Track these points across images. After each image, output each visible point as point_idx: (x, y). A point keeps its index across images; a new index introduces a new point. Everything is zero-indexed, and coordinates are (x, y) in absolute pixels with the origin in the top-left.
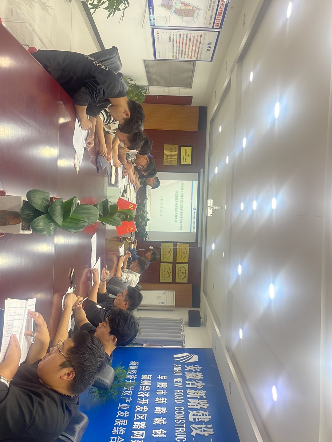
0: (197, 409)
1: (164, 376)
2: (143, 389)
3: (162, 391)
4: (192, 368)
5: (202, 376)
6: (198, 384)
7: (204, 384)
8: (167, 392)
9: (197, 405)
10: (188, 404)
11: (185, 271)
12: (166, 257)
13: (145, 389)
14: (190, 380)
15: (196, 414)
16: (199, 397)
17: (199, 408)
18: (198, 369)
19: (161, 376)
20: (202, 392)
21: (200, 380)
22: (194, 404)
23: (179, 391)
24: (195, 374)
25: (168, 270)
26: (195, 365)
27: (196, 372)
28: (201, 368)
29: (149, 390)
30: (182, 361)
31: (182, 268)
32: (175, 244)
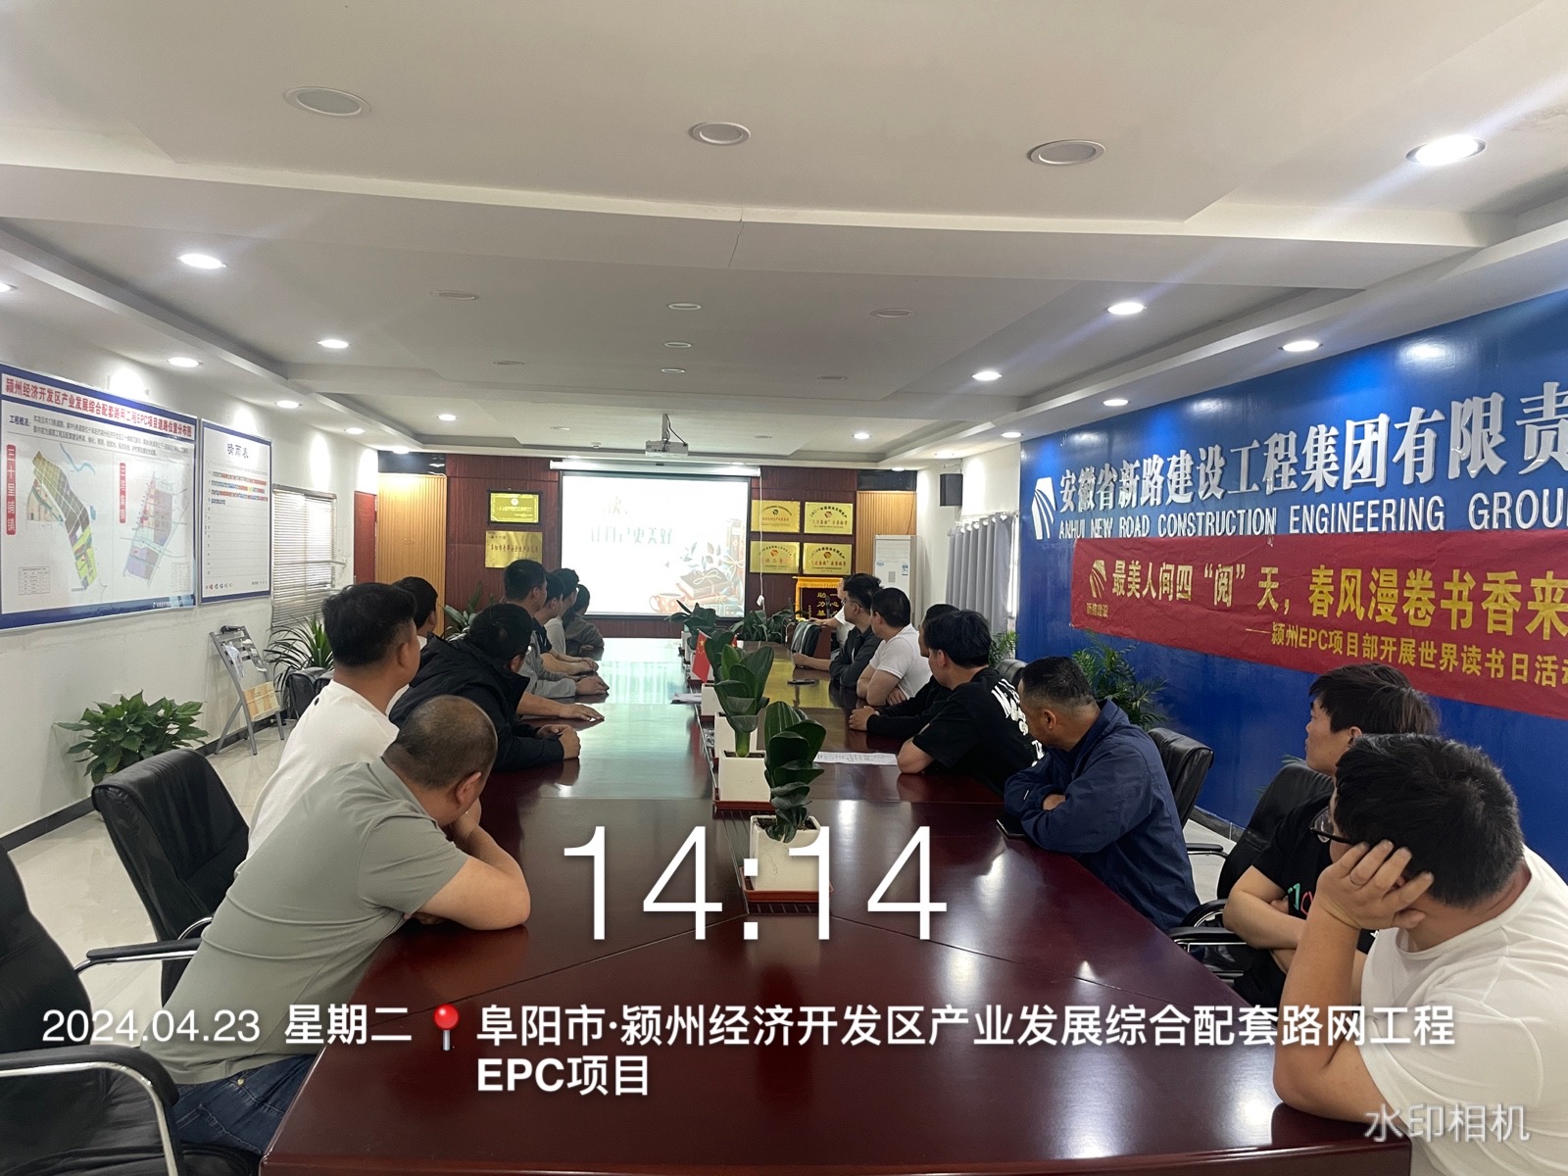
0: (1164, 483)
4: (1067, 492)
5: (1087, 469)
6: (1107, 479)
7: (1107, 467)
9: (1156, 484)
10: (1152, 504)
11: (822, 509)
12: (787, 560)
14: (1096, 498)
15: (1174, 486)
16: (1137, 478)
17: (1162, 478)
18: (1070, 479)
20: (1124, 471)
21: (1097, 475)
22: (1153, 491)
23: (1122, 527)
24: (1083, 487)
25: (819, 555)
26: (1062, 485)
27: (1077, 484)
28: (1068, 471)
30: (1052, 520)
31: (816, 517)
32: (752, 536)
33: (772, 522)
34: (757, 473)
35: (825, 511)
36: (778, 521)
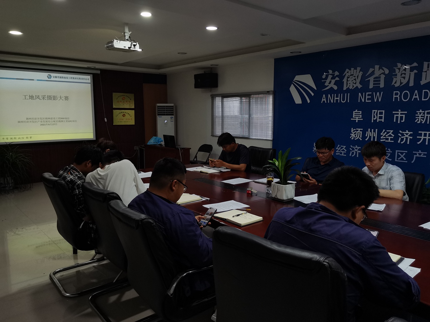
1: (354, 113)
2: (390, 138)
3: (395, 116)
4: (329, 81)
5: (352, 69)
6: (378, 72)
7: (377, 67)
8: (400, 110)
13: (390, 136)
14: (364, 82)
16: (415, 71)
18: (333, 75)
19: (354, 117)
20: (399, 69)
21: (364, 70)
23: (394, 96)
24: (348, 78)
26: (324, 77)
27: (342, 77)
28: (330, 72)
29: (392, 131)
30: (313, 94)
34: (99, 72)
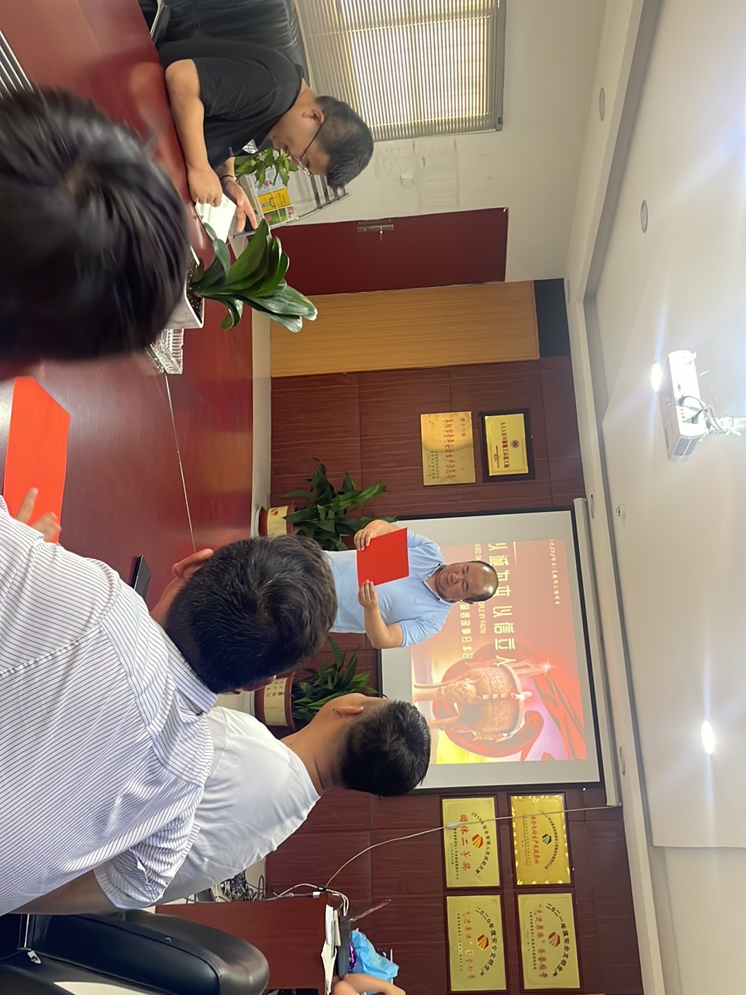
11: (563, 926)
12: (467, 866)
25: (481, 928)
31: (547, 915)
32: (503, 795)
33: (530, 836)
34: (612, 801)
35: (560, 932)
36: (532, 843)
